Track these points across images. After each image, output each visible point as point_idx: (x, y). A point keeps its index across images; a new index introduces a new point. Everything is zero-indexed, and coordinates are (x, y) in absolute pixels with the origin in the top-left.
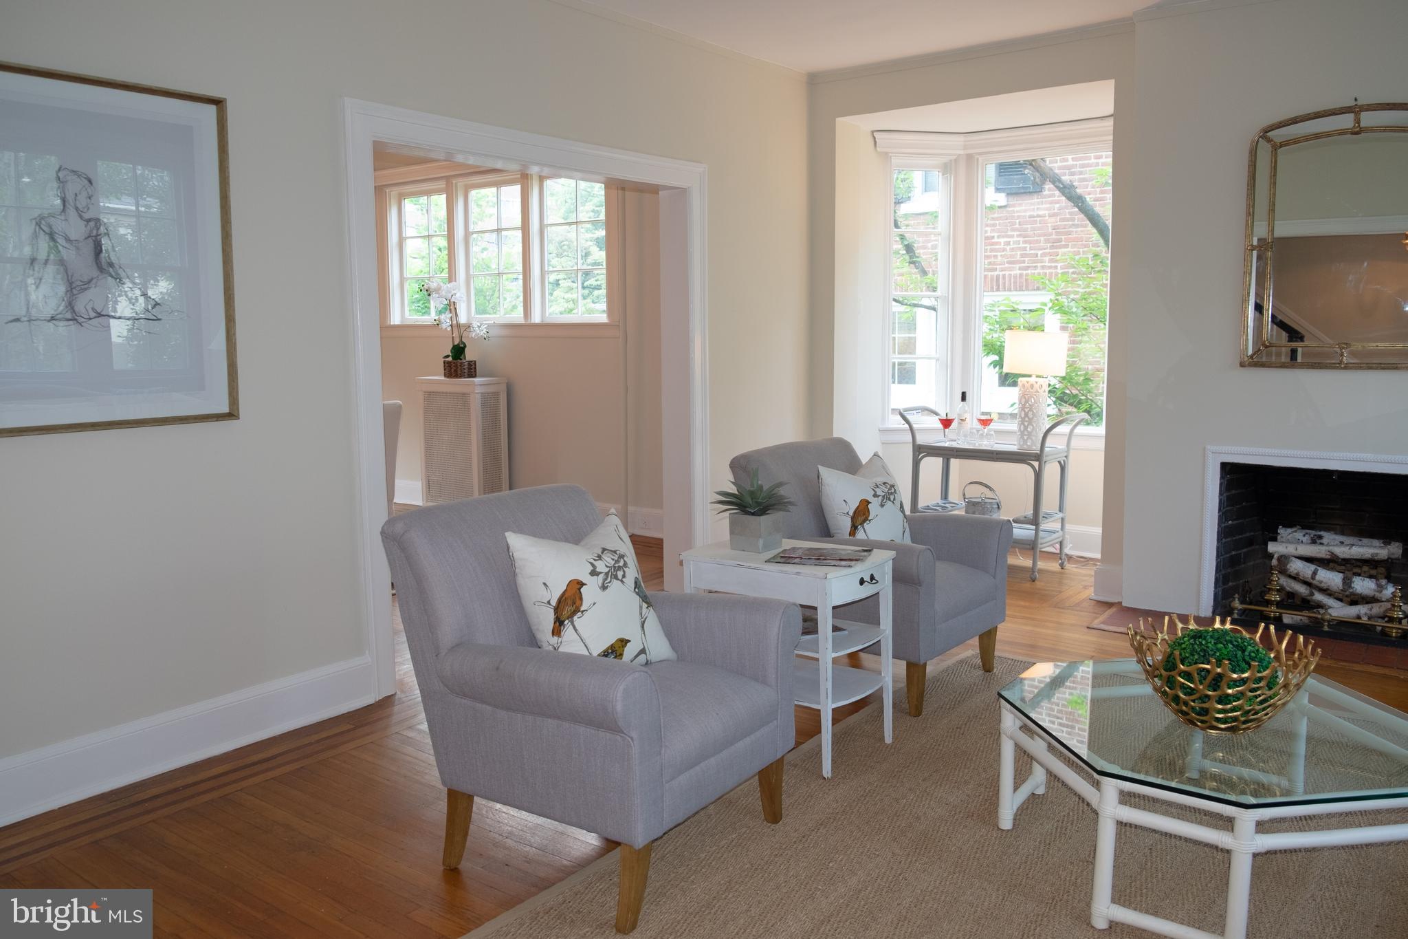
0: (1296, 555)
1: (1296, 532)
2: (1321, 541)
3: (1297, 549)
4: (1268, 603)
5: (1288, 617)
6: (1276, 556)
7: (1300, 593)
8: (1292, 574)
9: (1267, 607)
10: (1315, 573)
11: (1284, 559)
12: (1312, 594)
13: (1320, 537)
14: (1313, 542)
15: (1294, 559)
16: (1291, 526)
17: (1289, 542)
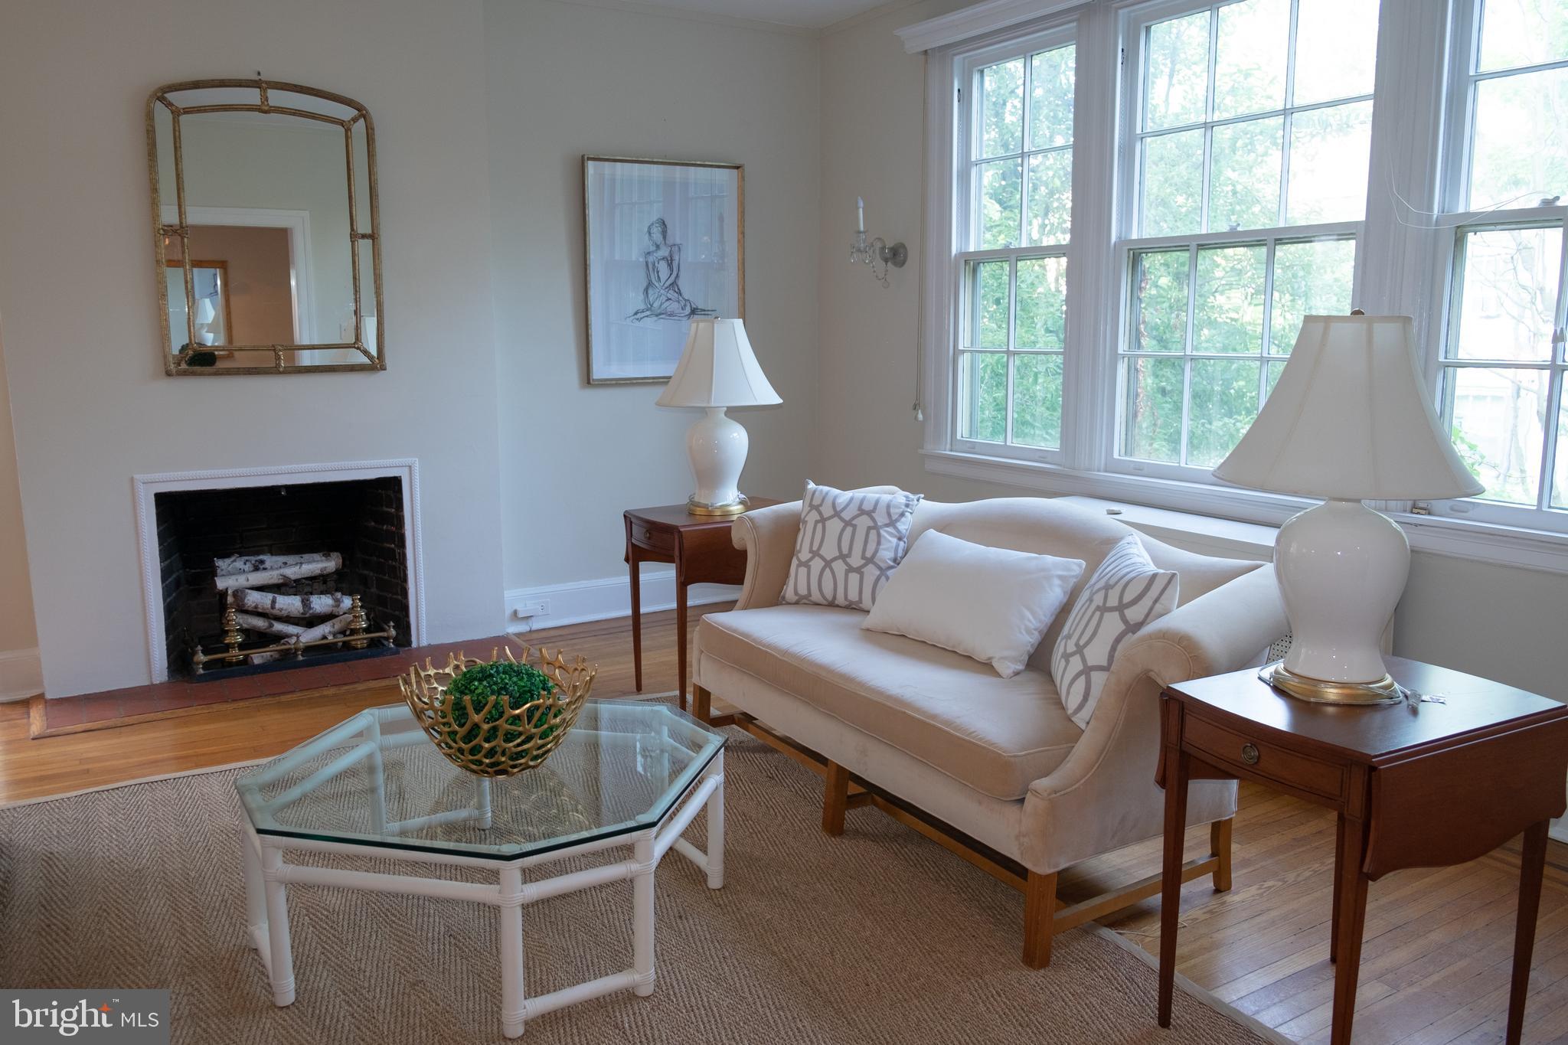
0: (248, 586)
1: (235, 561)
2: (263, 566)
3: (248, 580)
4: (227, 648)
5: (258, 657)
6: (230, 592)
7: (259, 627)
8: (250, 609)
9: (228, 652)
10: (274, 602)
11: (239, 594)
12: (271, 626)
13: (262, 562)
14: (256, 569)
15: (249, 591)
16: (228, 556)
17: (230, 574)
